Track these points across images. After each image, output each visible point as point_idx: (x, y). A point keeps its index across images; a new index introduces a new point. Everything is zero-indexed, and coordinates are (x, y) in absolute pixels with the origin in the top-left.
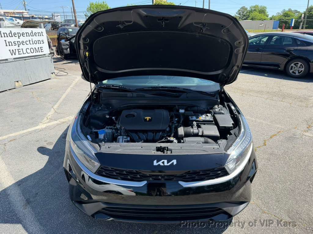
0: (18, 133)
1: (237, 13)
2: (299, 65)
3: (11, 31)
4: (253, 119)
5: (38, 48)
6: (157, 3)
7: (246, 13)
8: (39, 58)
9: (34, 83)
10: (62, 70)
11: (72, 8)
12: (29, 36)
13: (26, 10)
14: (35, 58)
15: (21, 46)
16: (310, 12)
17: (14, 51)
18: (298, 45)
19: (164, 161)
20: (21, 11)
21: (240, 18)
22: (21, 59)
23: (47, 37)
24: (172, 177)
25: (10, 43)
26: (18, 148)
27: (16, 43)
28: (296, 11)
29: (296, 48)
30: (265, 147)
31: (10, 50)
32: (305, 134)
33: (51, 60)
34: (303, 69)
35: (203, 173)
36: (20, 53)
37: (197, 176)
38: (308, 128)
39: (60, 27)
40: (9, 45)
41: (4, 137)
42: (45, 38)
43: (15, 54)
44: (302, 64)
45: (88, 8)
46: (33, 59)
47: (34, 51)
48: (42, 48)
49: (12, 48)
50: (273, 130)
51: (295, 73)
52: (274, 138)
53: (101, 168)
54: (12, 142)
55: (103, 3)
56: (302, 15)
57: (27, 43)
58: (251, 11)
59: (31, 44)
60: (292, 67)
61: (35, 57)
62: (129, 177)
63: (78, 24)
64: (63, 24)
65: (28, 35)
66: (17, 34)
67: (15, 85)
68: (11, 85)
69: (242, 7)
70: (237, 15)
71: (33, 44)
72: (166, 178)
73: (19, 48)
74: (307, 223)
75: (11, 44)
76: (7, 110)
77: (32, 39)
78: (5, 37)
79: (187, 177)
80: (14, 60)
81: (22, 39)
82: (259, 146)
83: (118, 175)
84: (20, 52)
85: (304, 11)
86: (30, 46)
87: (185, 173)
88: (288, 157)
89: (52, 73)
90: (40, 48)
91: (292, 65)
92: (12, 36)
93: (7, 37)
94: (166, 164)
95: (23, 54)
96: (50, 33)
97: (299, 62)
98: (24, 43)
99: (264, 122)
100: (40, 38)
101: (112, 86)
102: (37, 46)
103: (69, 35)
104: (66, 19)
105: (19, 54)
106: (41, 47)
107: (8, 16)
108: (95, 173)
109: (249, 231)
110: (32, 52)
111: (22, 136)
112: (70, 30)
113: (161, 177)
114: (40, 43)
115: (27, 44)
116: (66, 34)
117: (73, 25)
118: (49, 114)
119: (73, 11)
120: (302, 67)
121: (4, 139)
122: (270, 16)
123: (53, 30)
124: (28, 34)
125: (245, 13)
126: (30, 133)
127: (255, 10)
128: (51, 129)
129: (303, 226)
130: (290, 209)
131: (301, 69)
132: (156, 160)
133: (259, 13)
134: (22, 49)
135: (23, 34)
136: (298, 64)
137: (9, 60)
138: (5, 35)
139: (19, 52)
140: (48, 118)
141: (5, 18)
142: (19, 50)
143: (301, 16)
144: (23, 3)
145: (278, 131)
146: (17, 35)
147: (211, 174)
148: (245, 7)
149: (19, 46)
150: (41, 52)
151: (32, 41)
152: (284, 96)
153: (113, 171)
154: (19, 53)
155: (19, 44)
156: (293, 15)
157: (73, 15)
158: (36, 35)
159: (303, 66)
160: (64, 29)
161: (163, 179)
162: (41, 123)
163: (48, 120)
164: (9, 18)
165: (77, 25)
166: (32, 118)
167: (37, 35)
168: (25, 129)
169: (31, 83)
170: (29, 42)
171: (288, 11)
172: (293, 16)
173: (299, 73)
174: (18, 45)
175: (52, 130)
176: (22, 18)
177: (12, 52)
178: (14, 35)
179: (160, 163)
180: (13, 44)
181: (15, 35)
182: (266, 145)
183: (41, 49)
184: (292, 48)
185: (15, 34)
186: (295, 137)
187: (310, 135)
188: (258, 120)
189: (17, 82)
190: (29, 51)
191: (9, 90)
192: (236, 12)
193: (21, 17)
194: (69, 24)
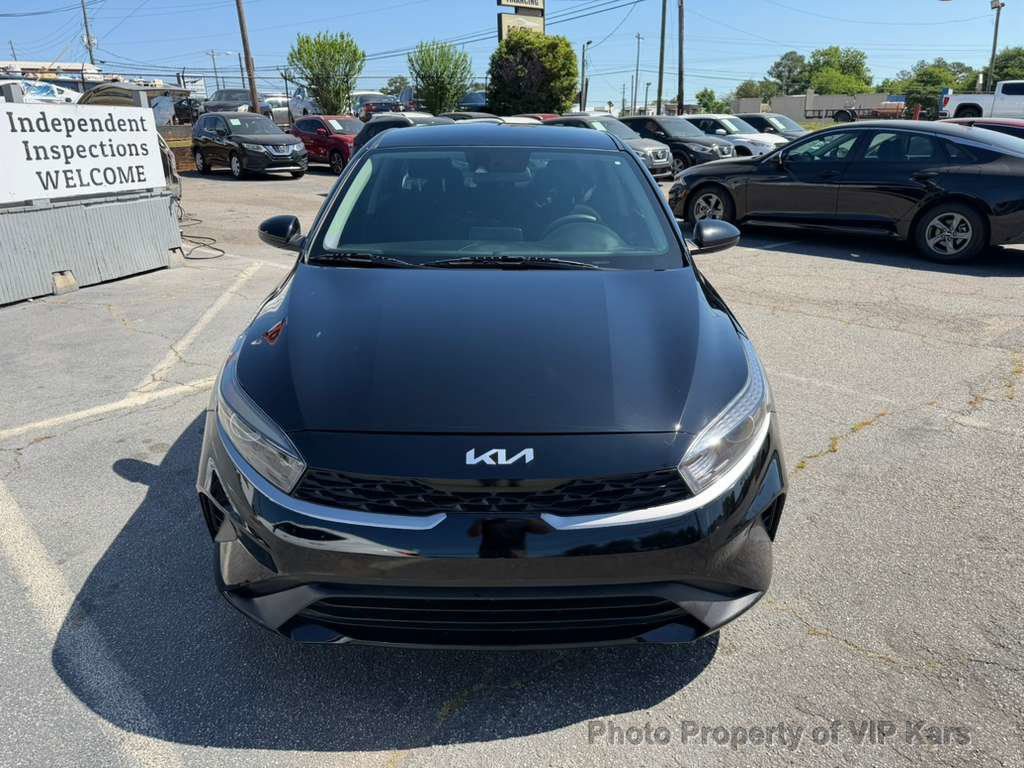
0: (58, 420)
1: (770, 73)
2: (955, 223)
3: (42, 113)
4: (803, 379)
5: (130, 168)
6: (515, 39)
7: (801, 72)
8: (130, 200)
9: (114, 277)
10: (207, 242)
11: (243, 56)
12: (101, 130)
13: (93, 63)
14: (118, 200)
15: (76, 162)
16: (1002, 69)
17: (54, 175)
18: (950, 161)
19: (496, 454)
20: (78, 66)
21: (781, 88)
22: (74, 203)
23: (159, 139)
24: (520, 501)
25: (41, 151)
26: (59, 461)
27: (61, 150)
28: (960, 65)
29: (944, 169)
30: (833, 456)
31: (39, 174)
32: (961, 419)
33: (170, 208)
34: (968, 236)
35: (612, 489)
36: (71, 183)
37: (595, 499)
38: (971, 403)
39: (201, 113)
40: (38, 158)
41: (17, 430)
42: (151, 137)
43: (55, 187)
44: (965, 220)
45: (291, 55)
46: (113, 202)
47: (115, 178)
48: (141, 170)
49: (45, 166)
50: (862, 411)
51: (944, 248)
52: (865, 431)
53: (307, 475)
54: (41, 445)
55: (339, 40)
56: (977, 77)
57: (96, 151)
58: (815, 67)
59: (106, 156)
60: (934, 228)
61: (120, 198)
62: (393, 503)
63: (259, 105)
64: (212, 103)
65: (97, 127)
66: (63, 123)
67: (54, 285)
68: (42, 285)
69: (787, 55)
70: (772, 80)
71: (113, 155)
72: (503, 502)
73: (67, 167)
74: (942, 660)
75: (42, 155)
76: (26, 356)
77: (110, 140)
78: (23, 130)
79: (567, 499)
80: (51, 205)
81: (78, 138)
82: (816, 453)
83: (361, 497)
84: (72, 178)
85: (984, 68)
86: (102, 163)
87: (557, 488)
88: (903, 484)
89: (174, 250)
90: (134, 170)
91: (935, 222)
92: (47, 130)
93: (32, 130)
94: (502, 460)
95: (82, 185)
96: (170, 133)
97: (955, 215)
98: (84, 150)
99: (835, 387)
100: (137, 138)
101: (351, 257)
102: (125, 162)
103: (230, 139)
104: (221, 88)
105: (68, 186)
106: (137, 168)
107: (35, 79)
108: (290, 494)
109: (763, 683)
110: (111, 179)
111: (74, 426)
112: (235, 122)
113: (487, 500)
114: (134, 152)
115: (94, 154)
116: (221, 134)
117: (243, 109)
118: (159, 367)
119: (244, 66)
120: (964, 229)
121: (14, 436)
122: (877, 82)
123: (181, 123)
124: (96, 124)
125: (795, 73)
126: (99, 418)
127: (827, 63)
128: (165, 408)
129: (930, 669)
130: (894, 624)
131: (961, 236)
132: (473, 450)
133: (843, 73)
134: (79, 171)
135: (82, 123)
136: (952, 218)
137: (37, 205)
138: (26, 124)
139: (67, 179)
140: (157, 376)
141: (27, 84)
142: (69, 175)
143: (975, 82)
144: (85, 40)
145: (878, 412)
146: (63, 127)
147: (638, 492)
148: (795, 53)
149: (69, 160)
150: (140, 180)
151: (111, 146)
152: (903, 315)
153: (347, 484)
154: (67, 183)
155: (69, 154)
156: (950, 77)
157: (246, 74)
158: (123, 127)
159: (969, 224)
160: (215, 121)
161: (494, 508)
162: (133, 390)
163: (157, 383)
164: (38, 84)
165: (258, 110)
166: (106, 377)
167: (127, 127)
168: (83, 409)
169: (104, 279)
170: (99, 147)
171: (934, 66)
172: (950, 82)
173: (956, 246)
174: (67, 158)
175: (167, 410)
176: (81, 86)
177: (48, 180)
178: (53, 125)
179: (486, 458)
180: (50, 154)
181: (57, 127)
182: (835, 451)
183: (139, 174)
184: (932, 171)
185: (55, 122)
186: (928, 428)
187: (975, 424)
188: (817, 383)
189: (62, 273)
190: (99, 177)
191: (34, 298)
192: (769, 69)
193: (76, 83)
194: (231, 103)
